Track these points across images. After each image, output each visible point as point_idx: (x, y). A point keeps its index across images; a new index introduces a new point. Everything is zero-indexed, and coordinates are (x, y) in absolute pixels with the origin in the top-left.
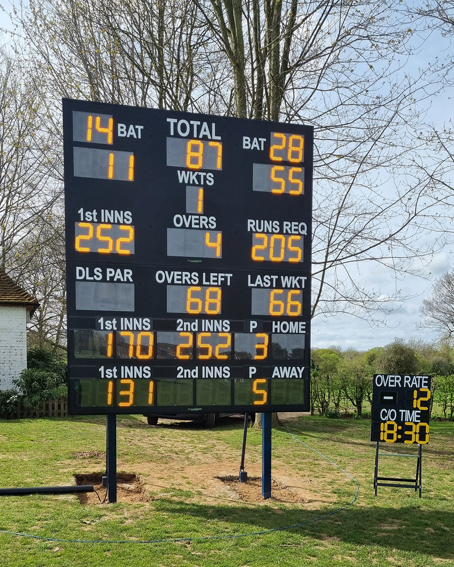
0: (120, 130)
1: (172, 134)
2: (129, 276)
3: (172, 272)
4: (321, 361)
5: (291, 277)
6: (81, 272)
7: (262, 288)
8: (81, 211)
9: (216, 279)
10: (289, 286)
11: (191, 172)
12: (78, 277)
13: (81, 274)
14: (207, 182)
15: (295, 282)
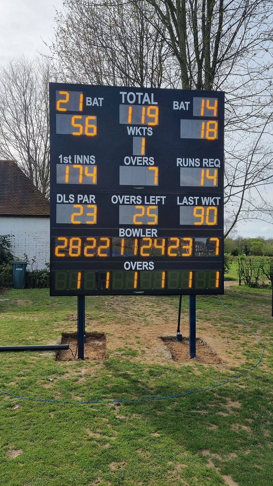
0: (87, 101)
1: (123, 102)
2: (93, 199)
3: (123, 196)
4: (251, 246)
5: (209, 198)
6: (60, 197)
7: (187, 205)
8: (61, 157)
9: (154, 200)
10: (207, 204)
11: (137, 127)
12: (58, 201)
13: (60, 199)
14: (148, 133)
15: (212, 201)
